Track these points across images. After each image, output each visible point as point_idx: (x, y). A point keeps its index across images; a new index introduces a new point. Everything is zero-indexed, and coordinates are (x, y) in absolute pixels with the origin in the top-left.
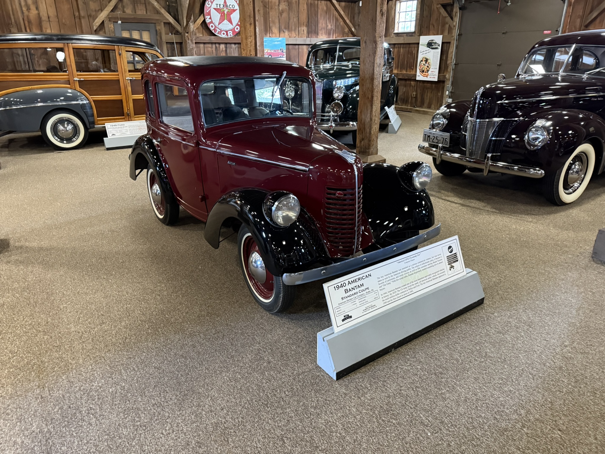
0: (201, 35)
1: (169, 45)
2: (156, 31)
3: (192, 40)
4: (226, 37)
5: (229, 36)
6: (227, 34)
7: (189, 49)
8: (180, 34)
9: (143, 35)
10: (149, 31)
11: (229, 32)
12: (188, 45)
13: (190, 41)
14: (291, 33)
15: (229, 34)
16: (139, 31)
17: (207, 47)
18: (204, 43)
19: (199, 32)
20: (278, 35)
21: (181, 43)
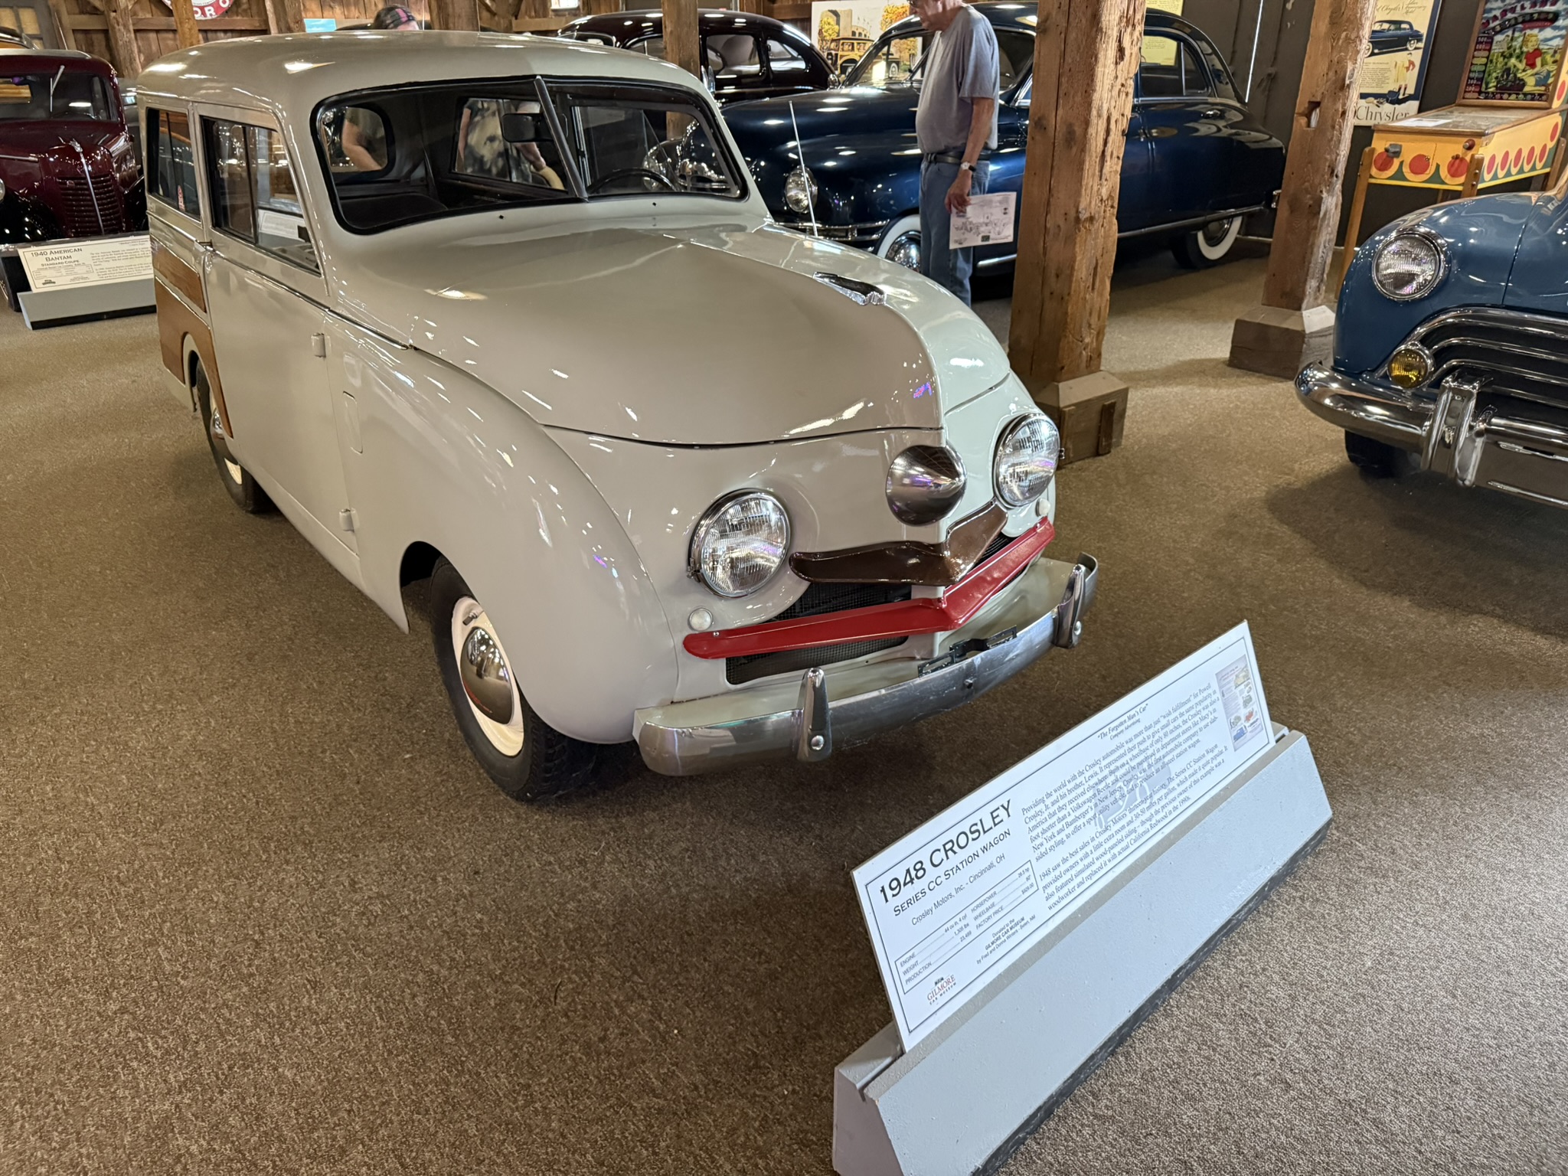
0: (149, 16)
1: (80, 36)
2: (48, 7)
3: (125, 26)
4: (203, 18)
5: (209, 17)
6: (204, 13)
7: (120, 43)
8: (102, 13)
9: (21, 17)
10: (32, 7)
11: (206, 9)
12: (118, 35)
13: (122, 28)
14: (349, 11)
15: (208, 13)
16: (11, 7)
17: (165, 39)
18: (157, 31)
19: (142, 9)
20: (319, 13)
21: (106, 32)
